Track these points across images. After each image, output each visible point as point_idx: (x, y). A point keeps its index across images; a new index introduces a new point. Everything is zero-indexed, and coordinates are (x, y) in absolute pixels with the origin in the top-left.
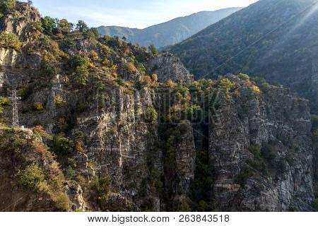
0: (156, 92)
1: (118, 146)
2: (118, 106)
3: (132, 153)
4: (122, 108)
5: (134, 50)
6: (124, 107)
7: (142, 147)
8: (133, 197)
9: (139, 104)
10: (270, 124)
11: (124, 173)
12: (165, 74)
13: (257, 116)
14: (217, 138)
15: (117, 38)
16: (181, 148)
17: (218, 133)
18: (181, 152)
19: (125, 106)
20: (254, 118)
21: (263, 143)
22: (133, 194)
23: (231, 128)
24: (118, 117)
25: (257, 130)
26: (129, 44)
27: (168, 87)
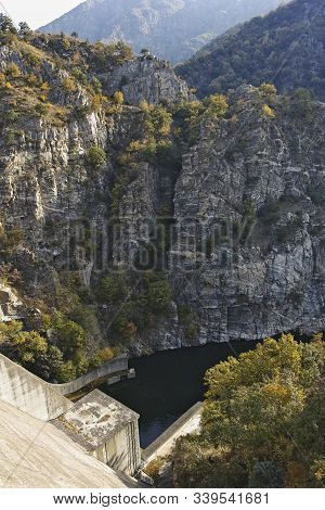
0: (116, 121)
1: (34, 195)
2: (38, 142)
3: (60, 206)
4: (42, 145)
5: (90, 53)
6: (46, 145)
7: (76, 198)
8: (55, 257)
9: (76, 139)
10: (293, 169)
11: (45, 229)
12: (140, 91)
13: (261, 156)
14: (183, 188)
15: (62, 36)
16: (126, 201)
17: (185, 181)
18: (124, 205)
19: (48, 142)
20: (255, 158)
21: (268, 198)
22: (55, 253)
23: (206, 174)
24: (38, 158)
25: (257, 179)
26: (83, 44)
27: (141, 112)
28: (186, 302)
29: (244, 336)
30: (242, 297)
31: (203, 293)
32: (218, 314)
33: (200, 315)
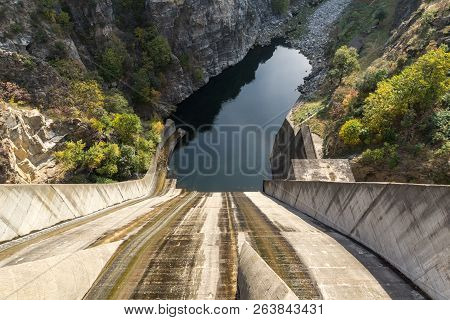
28: (182, 49)
29: (231, 63)
30: (225, 29)
31: (194, 36)
32: (210, 52)
33: (197, 58)
